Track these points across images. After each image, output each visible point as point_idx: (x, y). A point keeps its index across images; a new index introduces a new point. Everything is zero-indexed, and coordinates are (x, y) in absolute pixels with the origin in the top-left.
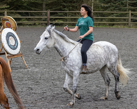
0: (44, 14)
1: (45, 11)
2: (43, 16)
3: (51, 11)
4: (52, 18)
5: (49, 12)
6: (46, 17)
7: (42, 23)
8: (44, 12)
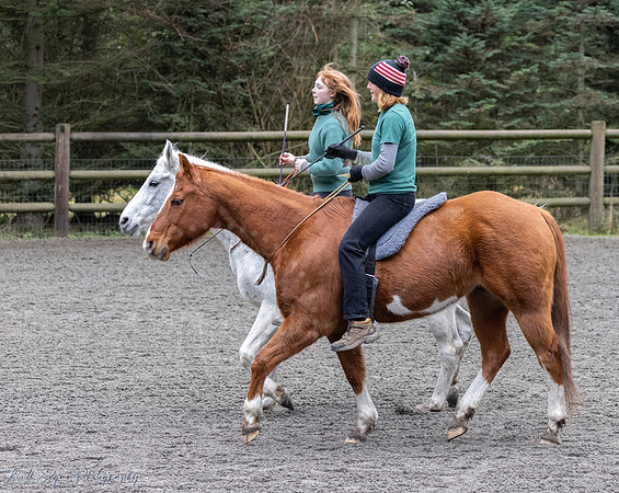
0: (34, 151)
1: (41, 136)
2: (26, 167)
3: (76, 136)
4: (88, 182)
5: (65, 137)
6: (49, 174)
7: (21, 213)
8: (35, 143)
